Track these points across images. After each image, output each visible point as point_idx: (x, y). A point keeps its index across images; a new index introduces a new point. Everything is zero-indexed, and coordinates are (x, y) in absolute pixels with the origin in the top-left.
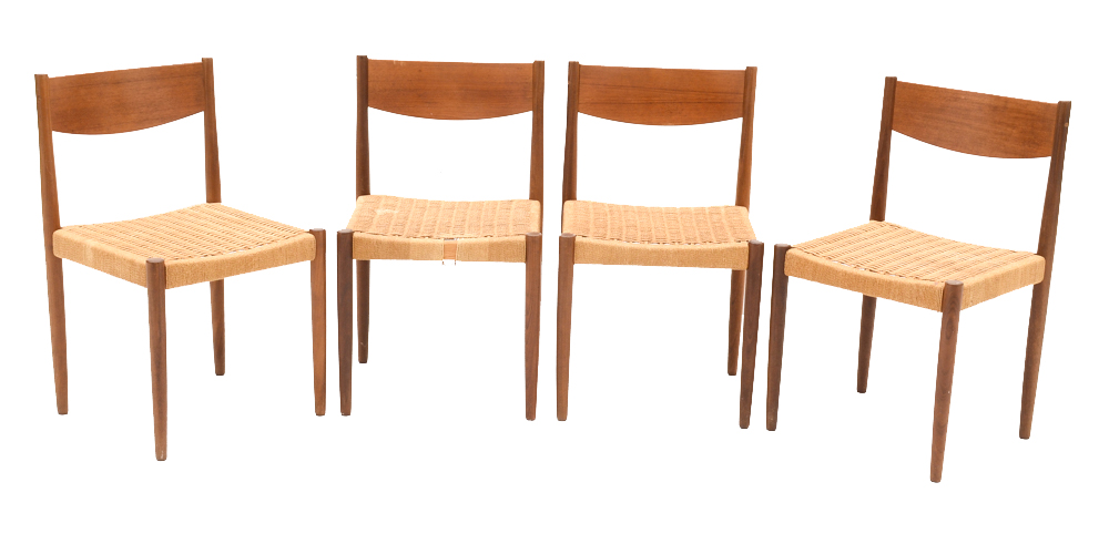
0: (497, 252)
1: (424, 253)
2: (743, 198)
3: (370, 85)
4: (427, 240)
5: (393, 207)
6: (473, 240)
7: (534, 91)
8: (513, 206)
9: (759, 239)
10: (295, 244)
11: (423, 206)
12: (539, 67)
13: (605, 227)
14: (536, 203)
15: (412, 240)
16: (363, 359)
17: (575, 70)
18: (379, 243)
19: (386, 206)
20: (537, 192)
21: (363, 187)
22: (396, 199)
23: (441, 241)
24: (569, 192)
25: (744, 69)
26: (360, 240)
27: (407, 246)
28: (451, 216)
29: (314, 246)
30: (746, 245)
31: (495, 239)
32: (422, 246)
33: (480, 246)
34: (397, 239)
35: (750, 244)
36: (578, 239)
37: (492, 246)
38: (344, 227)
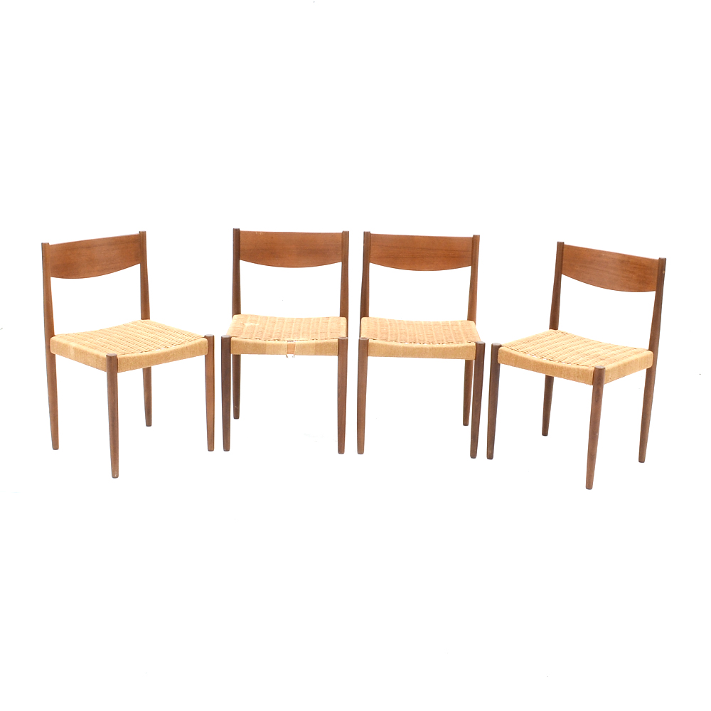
0: (320, 349)
1: (275, 350)
2: (472, 316)
3: (241, 246)
4: (277, 342)
5: (255, 321)
6: (305, 342)
7: (342, 249)
8: (330, 320)
9: (482, 340)
10: (196, 344)
11: (273, 321)
12: (345, 235)
13: (387, 334)
14: (344, 319)
15: (268, 342)
16: (237, 416)
17: (367, 236)
18: (247, 344)
19: (251, 321)
20: (344, 312)
21: (237, 309)
22: (257, 316)
23: (286, 343)
24: (364, 312)
25: (472, 236)
26: (236, 342)
27: (264, 345)
28: (291, 327)
29: (207, 345)
30: (474, 344)
31: (319, 341)
32: (274, 346)
33: (309, 345)
34: (258, 341)
35: (476, 344)
36: (370, 341)
37: (317, 345)
38: (225, 334)
